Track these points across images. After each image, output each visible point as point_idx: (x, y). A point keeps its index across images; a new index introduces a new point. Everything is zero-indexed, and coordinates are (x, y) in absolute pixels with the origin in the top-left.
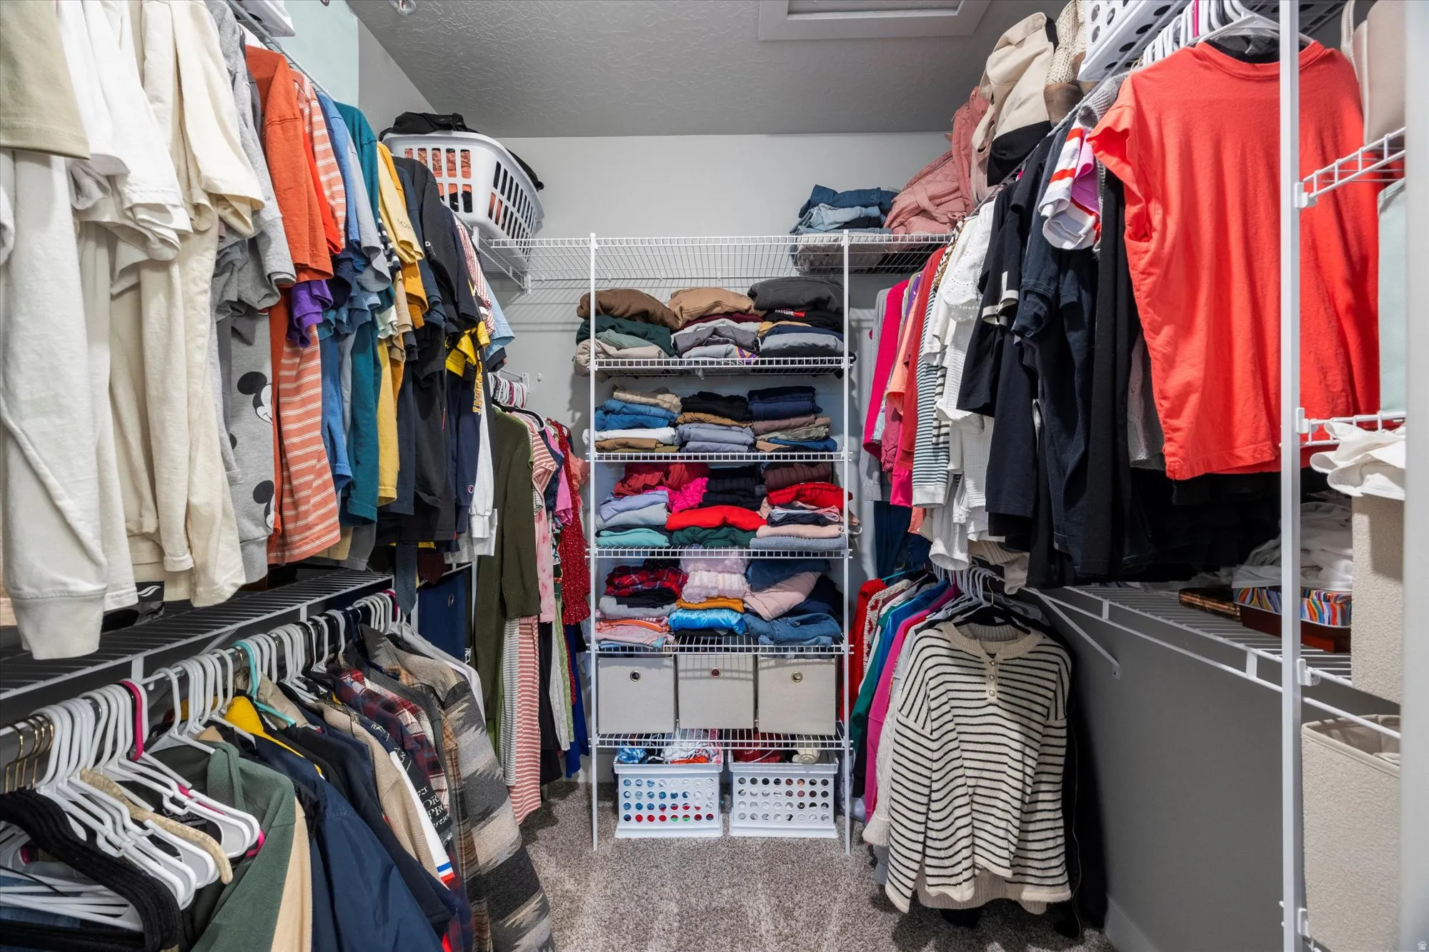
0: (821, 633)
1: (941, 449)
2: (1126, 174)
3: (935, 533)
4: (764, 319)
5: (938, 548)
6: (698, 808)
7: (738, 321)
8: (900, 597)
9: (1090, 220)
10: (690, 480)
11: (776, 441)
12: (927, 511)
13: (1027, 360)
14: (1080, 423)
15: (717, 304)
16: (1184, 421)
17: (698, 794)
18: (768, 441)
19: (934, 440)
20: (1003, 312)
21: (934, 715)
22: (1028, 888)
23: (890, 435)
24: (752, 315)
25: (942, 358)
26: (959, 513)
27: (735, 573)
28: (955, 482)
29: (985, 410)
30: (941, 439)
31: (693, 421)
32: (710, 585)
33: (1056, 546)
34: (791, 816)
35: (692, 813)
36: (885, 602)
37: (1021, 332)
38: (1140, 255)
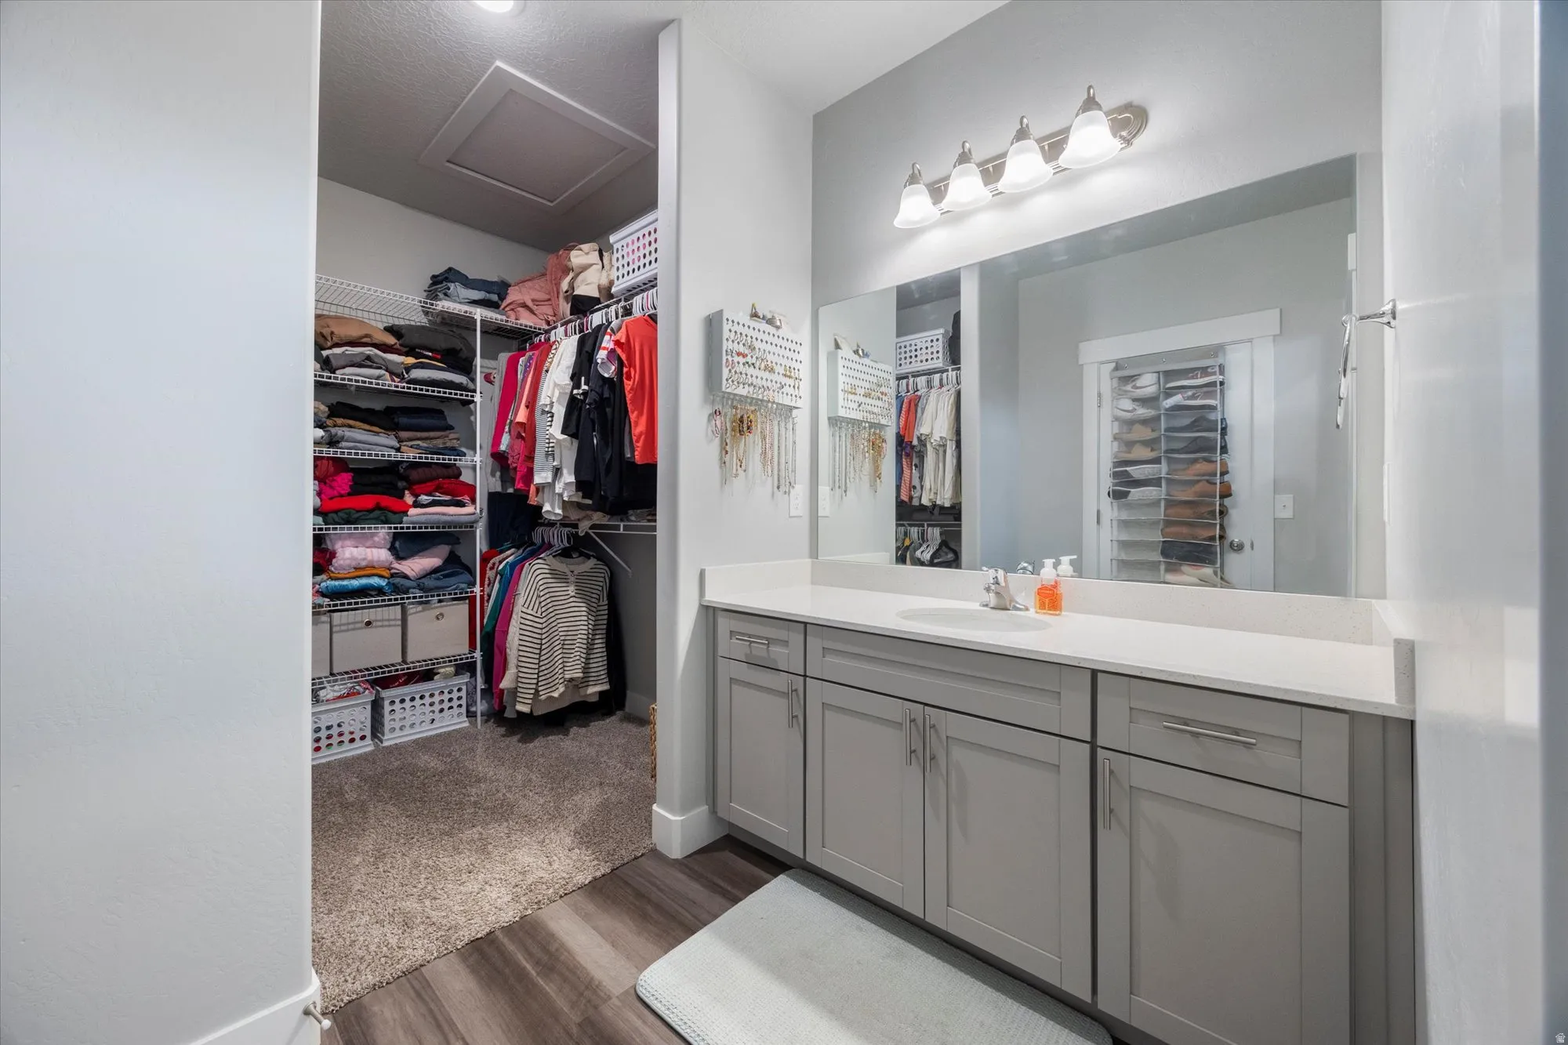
0: (458, 582)
1: (550, 454)
2: (623, 357)
3: (545, 499)
4: (407, 354)
5: (547, 507)
6: (352, 733)
7: (385, 352)
8: (511, 558)
9: (613, 368)
10: (336, 473)
11: (418, 447)
12: (540, 489)
13: (591, 416)
14: (610, 444)
15: (367, 336)
16: (640, 444)
17: (352, 722)
18: (411, 447)
19: (546, 449)
20: (582, 394)
21: (543, 604)
22: (591, 687)
23: (515, 447)
24: (397, 349)
25: (552, 407)
26: (559, 488)
27: (381, 548)
28: (557, 472)
29: (573, 436)
30: (550, 449)
31: (343, 426)
32: (360, 557)
33: (602, 493)
34: (434, 720)
35: (346, 738)
36: (500, 562)
37: (590, 404)
38: (628, 385)
